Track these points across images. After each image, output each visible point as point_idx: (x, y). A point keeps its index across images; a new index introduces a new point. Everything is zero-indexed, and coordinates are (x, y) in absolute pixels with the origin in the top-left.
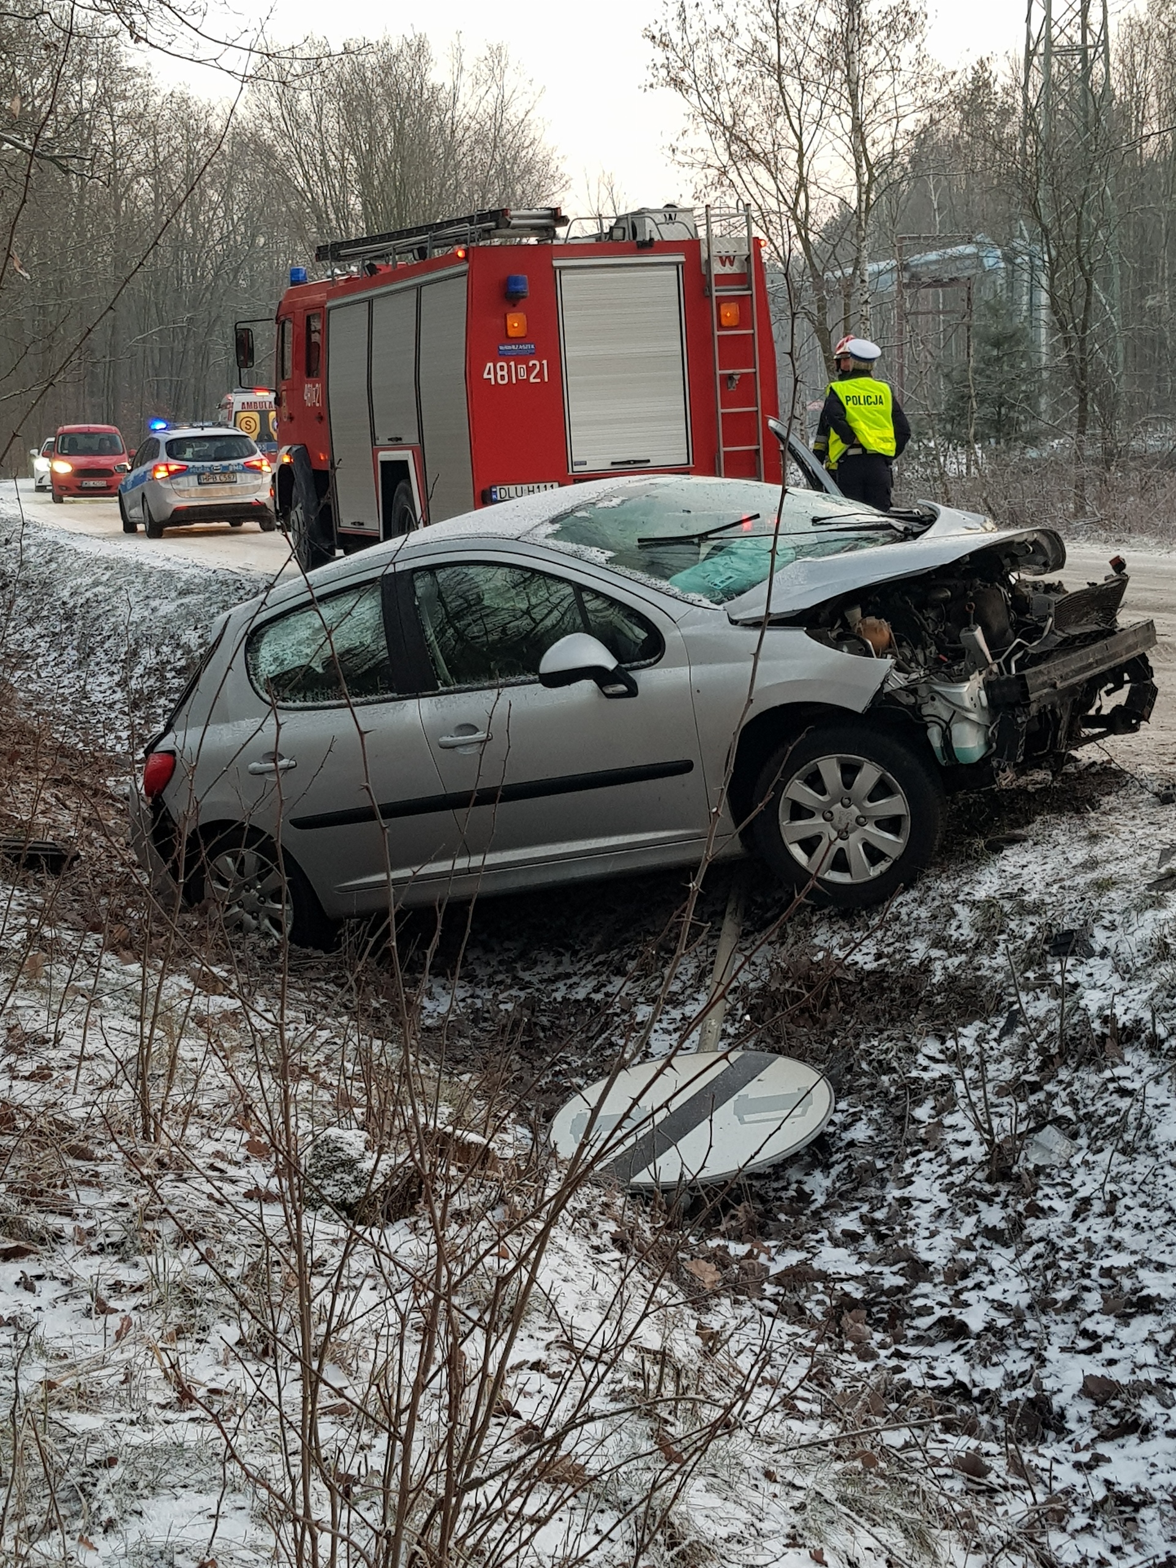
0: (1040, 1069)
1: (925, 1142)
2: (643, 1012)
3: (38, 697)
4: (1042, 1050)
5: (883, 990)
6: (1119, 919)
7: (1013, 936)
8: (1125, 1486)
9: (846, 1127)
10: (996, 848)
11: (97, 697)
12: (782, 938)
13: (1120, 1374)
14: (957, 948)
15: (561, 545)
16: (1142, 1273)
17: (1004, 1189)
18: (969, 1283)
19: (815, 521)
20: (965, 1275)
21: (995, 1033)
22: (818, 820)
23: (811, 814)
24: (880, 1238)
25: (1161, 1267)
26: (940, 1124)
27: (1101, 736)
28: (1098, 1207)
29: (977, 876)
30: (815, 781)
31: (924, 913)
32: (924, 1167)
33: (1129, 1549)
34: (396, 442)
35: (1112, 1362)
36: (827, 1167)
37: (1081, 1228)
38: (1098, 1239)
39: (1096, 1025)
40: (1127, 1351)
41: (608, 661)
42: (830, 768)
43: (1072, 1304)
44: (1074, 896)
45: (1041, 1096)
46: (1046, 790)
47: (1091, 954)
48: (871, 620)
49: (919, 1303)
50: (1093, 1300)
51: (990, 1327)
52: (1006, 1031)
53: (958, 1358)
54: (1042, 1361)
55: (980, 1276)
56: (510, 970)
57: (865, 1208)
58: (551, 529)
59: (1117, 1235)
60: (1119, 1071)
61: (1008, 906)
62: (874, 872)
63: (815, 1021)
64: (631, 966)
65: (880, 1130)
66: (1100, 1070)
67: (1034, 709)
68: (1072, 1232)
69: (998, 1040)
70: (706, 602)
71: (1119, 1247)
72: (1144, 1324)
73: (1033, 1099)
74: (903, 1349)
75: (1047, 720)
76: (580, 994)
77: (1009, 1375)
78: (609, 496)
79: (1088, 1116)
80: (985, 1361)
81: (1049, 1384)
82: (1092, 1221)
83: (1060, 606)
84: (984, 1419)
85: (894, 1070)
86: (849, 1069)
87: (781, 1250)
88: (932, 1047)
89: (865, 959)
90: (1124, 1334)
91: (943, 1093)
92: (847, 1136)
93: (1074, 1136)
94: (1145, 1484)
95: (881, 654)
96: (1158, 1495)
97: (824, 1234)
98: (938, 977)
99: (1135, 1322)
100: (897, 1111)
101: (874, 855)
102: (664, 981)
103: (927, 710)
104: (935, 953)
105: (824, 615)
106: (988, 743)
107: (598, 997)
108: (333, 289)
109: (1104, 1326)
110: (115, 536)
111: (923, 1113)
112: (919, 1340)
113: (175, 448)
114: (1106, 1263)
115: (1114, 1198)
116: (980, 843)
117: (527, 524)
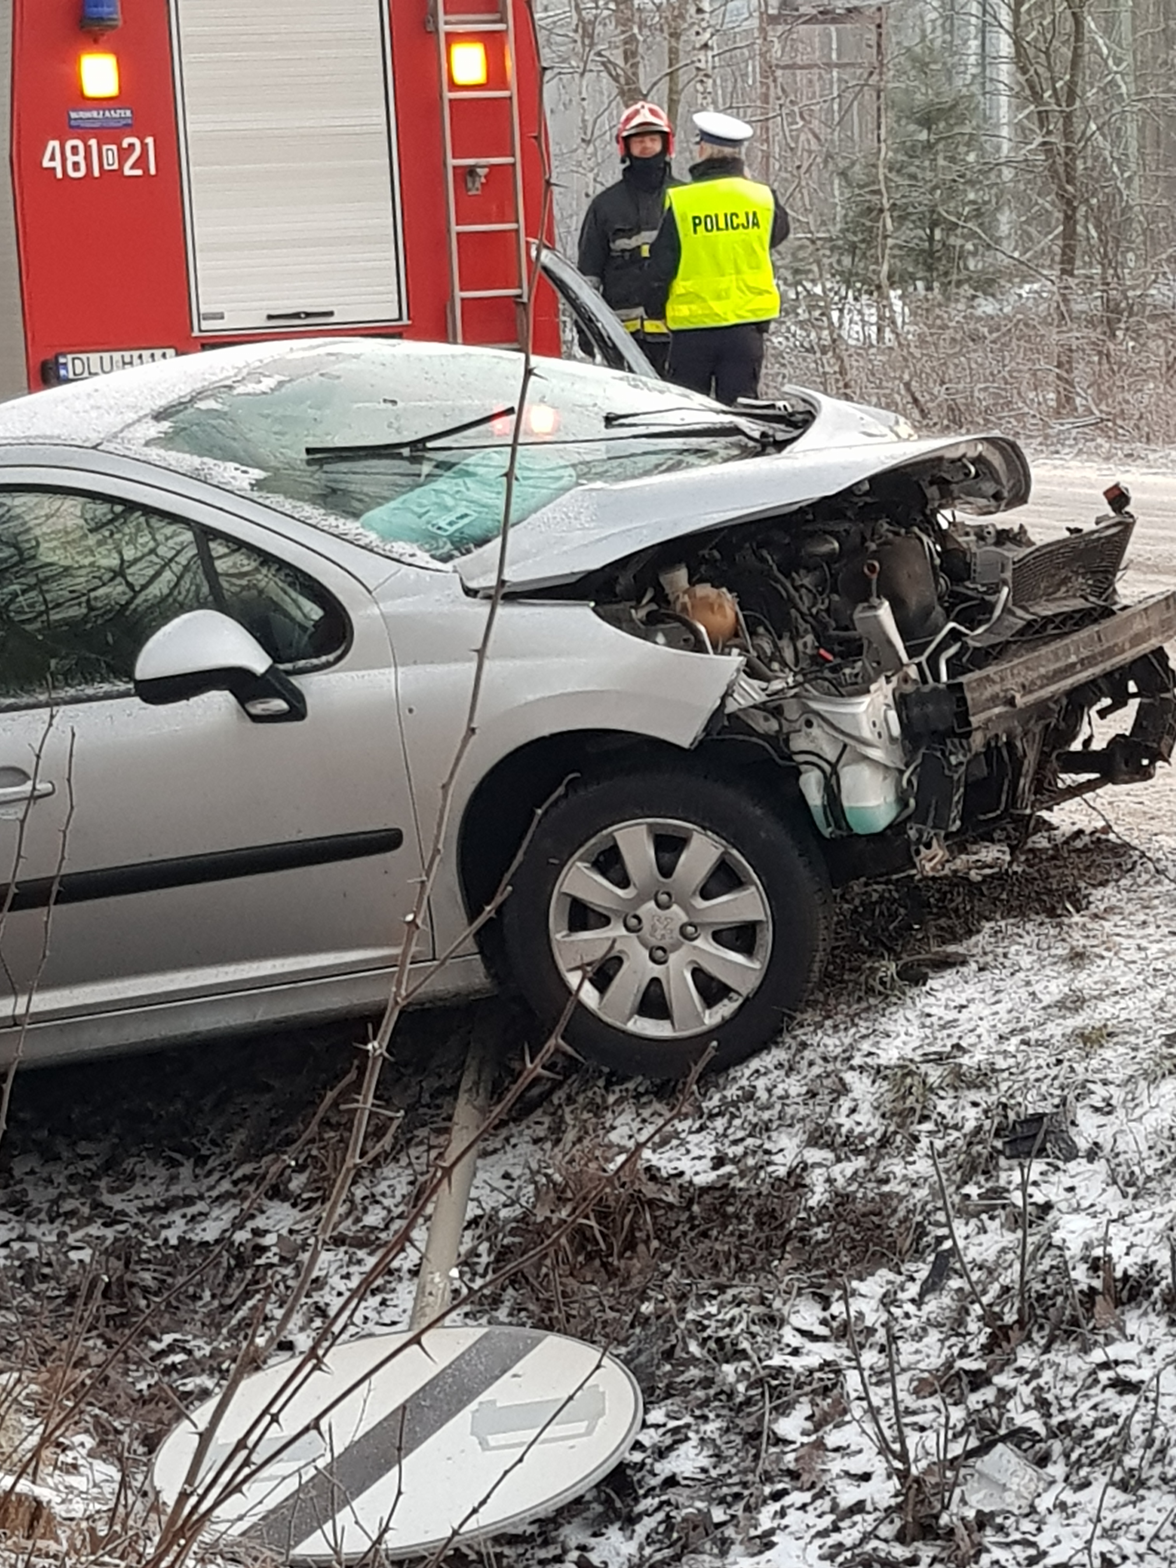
0: (987, 1349)
1: (794, 1475)
2: (317, 1262)
4: (990, 1317)
5: (726, 1218)
6: (1118, 1095)
7: (943, 1126)
9: (662, 1453)
10: (915, 976)
12: (557, 1132)
14: (850, 1146)
15: (173, 457)
17: (926, 1552)
19: (610, 420)
21: (913, 1290)
23: (605, 921)
26: (820, 1445)
27: (1090, 786)
29: (884, 1024)
30: (610, 863)
31: (794, 1087)
32: (793, 1518)
36: (630, 1521)
39: (1080, 1274)
41: (256, 661)
42: (635, 841)
44: (1045, 1057)
45: (988, 1394)
46: (1001, 878)
47: (1071, 1154)
48: (704, 590)
52: (931, 1286)
56: (89, 1192)
58: (154, 429)
60: (1116, 1351)
61: (934, 1074)
62: (712, 1018)
63: (612, 1273)
64: (297, 1183)
65: (719, 1457)
66: (1085, 1350)
67: (977, 741)
69: (918, 1302)
70: (423, 558)
73: (975, 1400)
75: (1000, 760)
76: (209, 1231)
78: (256, 375)
79: (1066, 1427)
83: (1020, 567)
85: (743, 1355)
86: (668, 1355)
88: (807, 1315)
89: (694, 1164)
91: (826, 1391)
92: (664, 1468)
93: (1043, 1461)
95: (721, 648)
98: (818, 1196)
100: (746, 1424)
101: (711, 989)
102: (355, 1210)
103: (798, 743)
104: (813, 1155)
105: (625, 581)
106: (902, 801)
107: (240, 1236)
111: (791, 1425)
115: (1108, 1564)
116: (889, 968)
117: (113, 421)
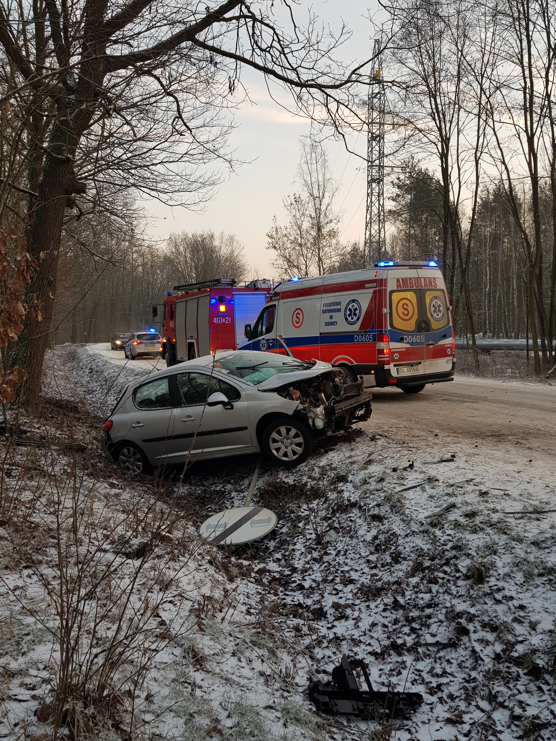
0: (332, 513)
1: (300, 533)
2: (234, 494)
3: (94, 402)
4: (332, 508)
5: (295, 490)
6: (355, 472)
7: (329, 476)
8: (339, 635)
9: (281, 528)
10: (326, 452)
11: (109, 402)
12: (271, 474)
13: (342, 602)
14: (314, 479)
16: (351, 572)
17: (320, 547)
18: (307, 574)
19: (284, 364)
20: (306, 571)
21: (322, 503)
22: (280, 443)
23: (278, 442)
24: (286, 560)
25: (356, 571)
26: (305, 528)
27: (357, 422)
28: (342, 553)
29: (321, 459)
30: (279, 433)
31: (306, 469)
32: (300, 540)
33: (338, 653)
34: (192, 337)
35: (341, 598)
36: (275, 539)
37: (337, 559)
38: (341, 562)
39: (346, 502)
40: (345, 594)
41: (226, 400)
42: (283, 429)
43: (332, 581)
44: (345, 466)
45: (331, 521)
46: (343, 436)
47: (347, 482)
48: (295, 391)
49: (293, 579)
50: (338, 580)
51: (310, 587)
52: (324, 502)
53: (301, 596)
54: (323, 597)
55: (310, 572)
56: (201, 482)
57: (283, 551)
58: (213, 364)
59: (346, 561)
60: (351, 515)
61: (328, 468)
62: (294, 458)
63: (277, 498)
64: (232, 481)
65: (290, 529)
66: (346, 514)
67: (337, 415)
68: (335, 560)
69: (322, 505)
70: (252, 385)
71: (346, 564)
72: (351, 587)
73: (329, 522)
74: (287, 593)
75: (342, 418)
76: (218, 489)
77: (314, 601)
79: (342, 527)
80: (308, 597)
81: (323, 604)
82: (340, 557)
83: (345, 388)
84: (306, 614)
85: (294, 512)
86: (283, 512)
87: (259, 563)
88: (305, 506)
89: (290, 480)
90: (345, 590)
91: (306, 519)
92: (281, 531)
93: (338, 533)
94: (345, 634)
95: (297, 400)
96: (347, 637)
97: (271, 559)
98: (309, 487)
99: (348, 586)
100: (294, 524)
101: (295, 453)
102: (240, 486)
103: (309, 415)
104: (309, 480)
105: (282, 389)
106: (325, 424)
107: (223, 489)
108: (178, 298)
109: (340, 587)
110: (123, 359)
111: (301, 525)
112: (291, 590)
113: (139, 337)
114: (342, 569)
115: (346, 551)
116: (323, 450)
117: (207, 363)
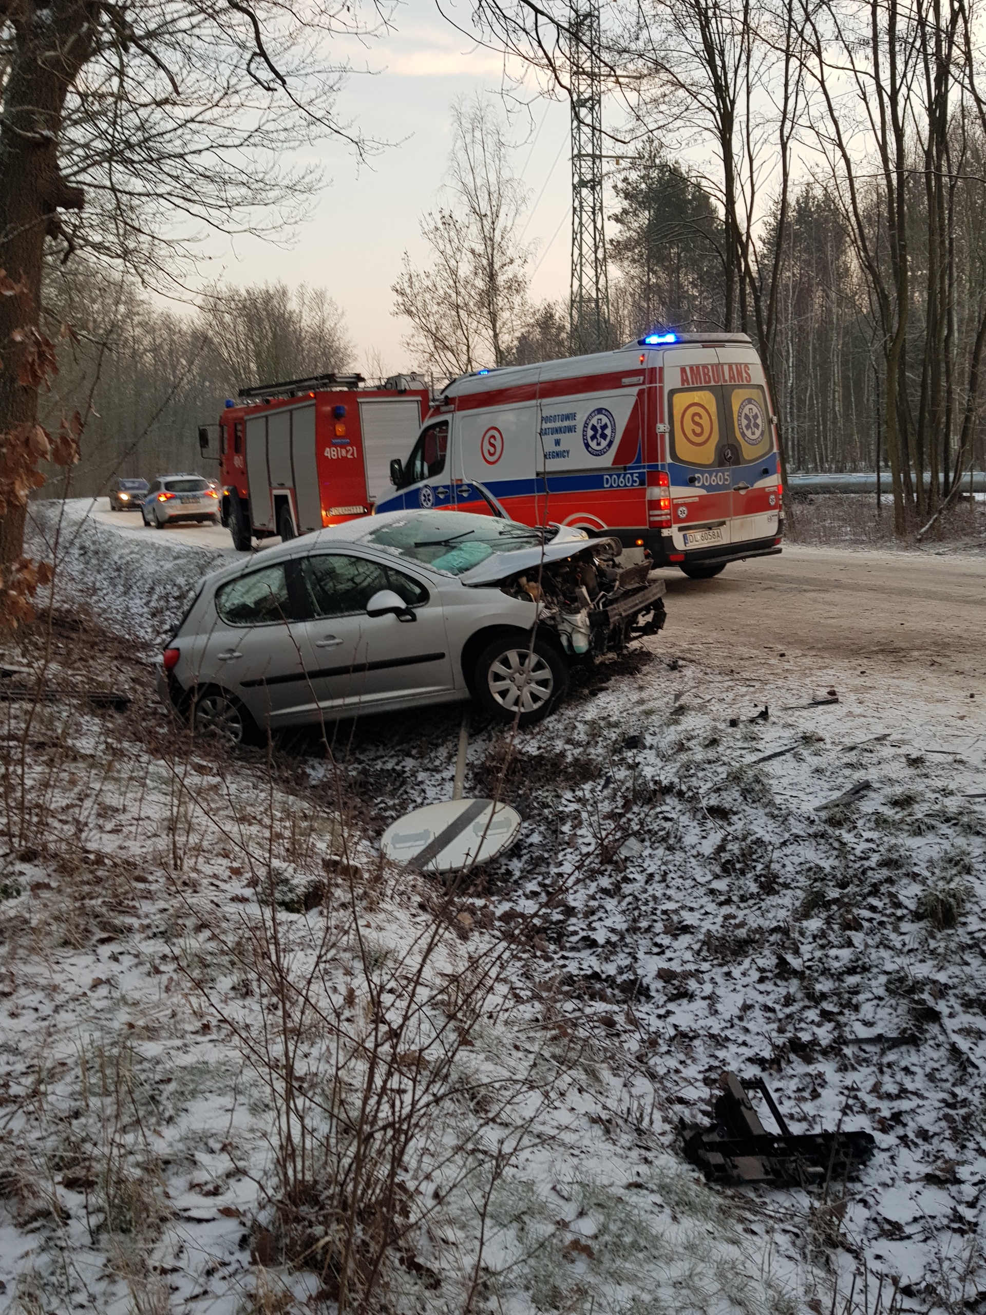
0: (624, 806)
1: (568, 844)
2: (421, 776)
4: (624, 797)
5: (542, 765)
6: (657, 730)
7: (606, 739)
8: (684, 1028)
9: (528, 836)
10: (594, 694)
12: (490, 738)
13: (676, 967)
14: (578, 744)
15: (376, 546)
16: (683, 913)
17: (610, 868)
18: (595, 917)
19: (501, 533)
20: (593, 913)
21: (600, 788)
22: (508, 682)
23: (503, 679)
24: (548, 893)
25: (691, 909)
26: (575, 834)
27: (640, 636)
28: (657, 878)
29: (586, 708)
30: (506, 663)
31: (561, 726)
32: (569, 857)
33: (689, 1062)
34: (280, 486)
35: (670, 959)
36: (519, 857)
37: (650, 888)
38: (658, 894)
39: (651, 785)
40: (678, 953)
41: (402, 604)
42: (513, 656)
43: (648, 930)
44: (634, 718)
45: (625, 820)
46: (615, 663)
47: (645, 747)
48: (532, 584)
49: (571, 928)
50: (659, 927)
51: (608, 942)
52: (605, 786)
53: (593, 958)
54: (636, 959)
55: (601, 914)
56: (353, 754)
57: (540, 878)
58: (370, 538)
59: (668, 892)
60: (665, 808)
61: (602, 723)
62: (536, 706)
65: (545, 838)
66: (653, 808)
67: (611, 626)
68: (645, 891)
69: (601, 791)
70: (450, 575)
71: (669, 898)
72: (685, 940)
73: (621, 822)
74: (566, 954)
75: (616, 631)
76: (389, 766)
77: (619, 967)
78: (398, 521)
79: (649, 831)
80: (607, 959)
81: (639, 971)
82: (655, 885)
83: (622, 575)
84: (609, 991)
85: (550, 807)
86: (528, 806)
87: (500, 902)
88: (569, 795)
89: (532, 748)
90: (675, 944)
91: (576, 818)
92: (529, 840)
93: (643, 841)
94: (694, 1026)
95: (537, 600)
96: (701, 1032)
97: (520, 892)
98: (569, 759)
99: (681, 938)
100: (553, 828)
101: (535, 698)
102: (432, 761)
103: (560, 628)
104: (568, 747)
105: (509, 582)
106: (590, 643)
107: (398, 768)
108: (248, 410)
109: (665, 940)
111: (566, 828)
112: (573, 949)
113: (169, 486)
114: (664, 907)
115: (666, 873)
116: (586, 691)
117: (358, 535)
